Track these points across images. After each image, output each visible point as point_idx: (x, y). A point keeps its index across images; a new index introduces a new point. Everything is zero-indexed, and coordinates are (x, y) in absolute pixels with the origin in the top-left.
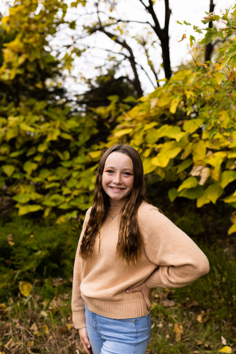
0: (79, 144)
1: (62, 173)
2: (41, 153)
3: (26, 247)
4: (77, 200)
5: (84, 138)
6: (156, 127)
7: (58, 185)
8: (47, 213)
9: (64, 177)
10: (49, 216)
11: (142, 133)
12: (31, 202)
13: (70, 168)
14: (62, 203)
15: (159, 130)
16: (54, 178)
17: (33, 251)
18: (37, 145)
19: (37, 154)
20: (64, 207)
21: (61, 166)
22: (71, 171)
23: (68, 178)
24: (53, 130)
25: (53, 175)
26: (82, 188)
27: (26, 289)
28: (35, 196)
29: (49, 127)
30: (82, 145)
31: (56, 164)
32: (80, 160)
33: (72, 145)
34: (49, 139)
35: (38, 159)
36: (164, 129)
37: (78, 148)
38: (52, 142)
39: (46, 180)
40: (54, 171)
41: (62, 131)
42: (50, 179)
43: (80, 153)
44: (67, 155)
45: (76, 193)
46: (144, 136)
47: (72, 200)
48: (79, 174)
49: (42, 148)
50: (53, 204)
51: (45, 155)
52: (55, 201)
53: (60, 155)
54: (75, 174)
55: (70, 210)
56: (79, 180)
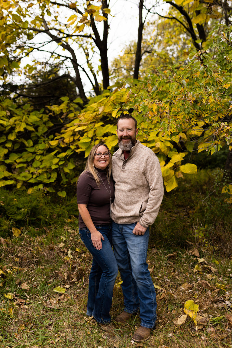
0: (39, 134)
1: (27, 157)
2: (11, 140)
3: (14, 205)
4: (41, 176)
5: (43, 130)
6: (103, 126)
7: (25, 165)
8: (19, 186)
9: (29, 160)
10: (20, 188)
11: (93, 130)
12: (5, 179)
13: (34, 153)
14: (30, 179)
15: (104, 128)
16: (21, 160)
17: (19, 209)
18: (7, 135)
19: (7, 141)
20: (32, 181)
21: (26, 151)
22: (34, 155)
23: (33, 161)
24: (21, 123)
25: (20, 158)
26: (45, 167)
27: (16, 233)
28: (7, 174)
29: (15, 121)
30: (41, 135)
31: (22, 149)
32: (41, 147)
33: (33, 135)
34: (17, 131)
35: (9, 145)
36: (108, 127)
37: (38, 137)
38: (19, 132)
39: (15, 161)
40: (20, 155)
41: (27, 124)
42: (18, 161)
43: (40, 142)
44: (31, 143)
45: (40, 171)
46: (95, 131)
47: (37, 176)
48: (41, 158)
49: (12, 137)
50: (24, 179)
51: (14, 142)
52: (25, 177)
53: (26, 143)
54: (38, 158)
55: (37, 184)
56: (41, 161)
